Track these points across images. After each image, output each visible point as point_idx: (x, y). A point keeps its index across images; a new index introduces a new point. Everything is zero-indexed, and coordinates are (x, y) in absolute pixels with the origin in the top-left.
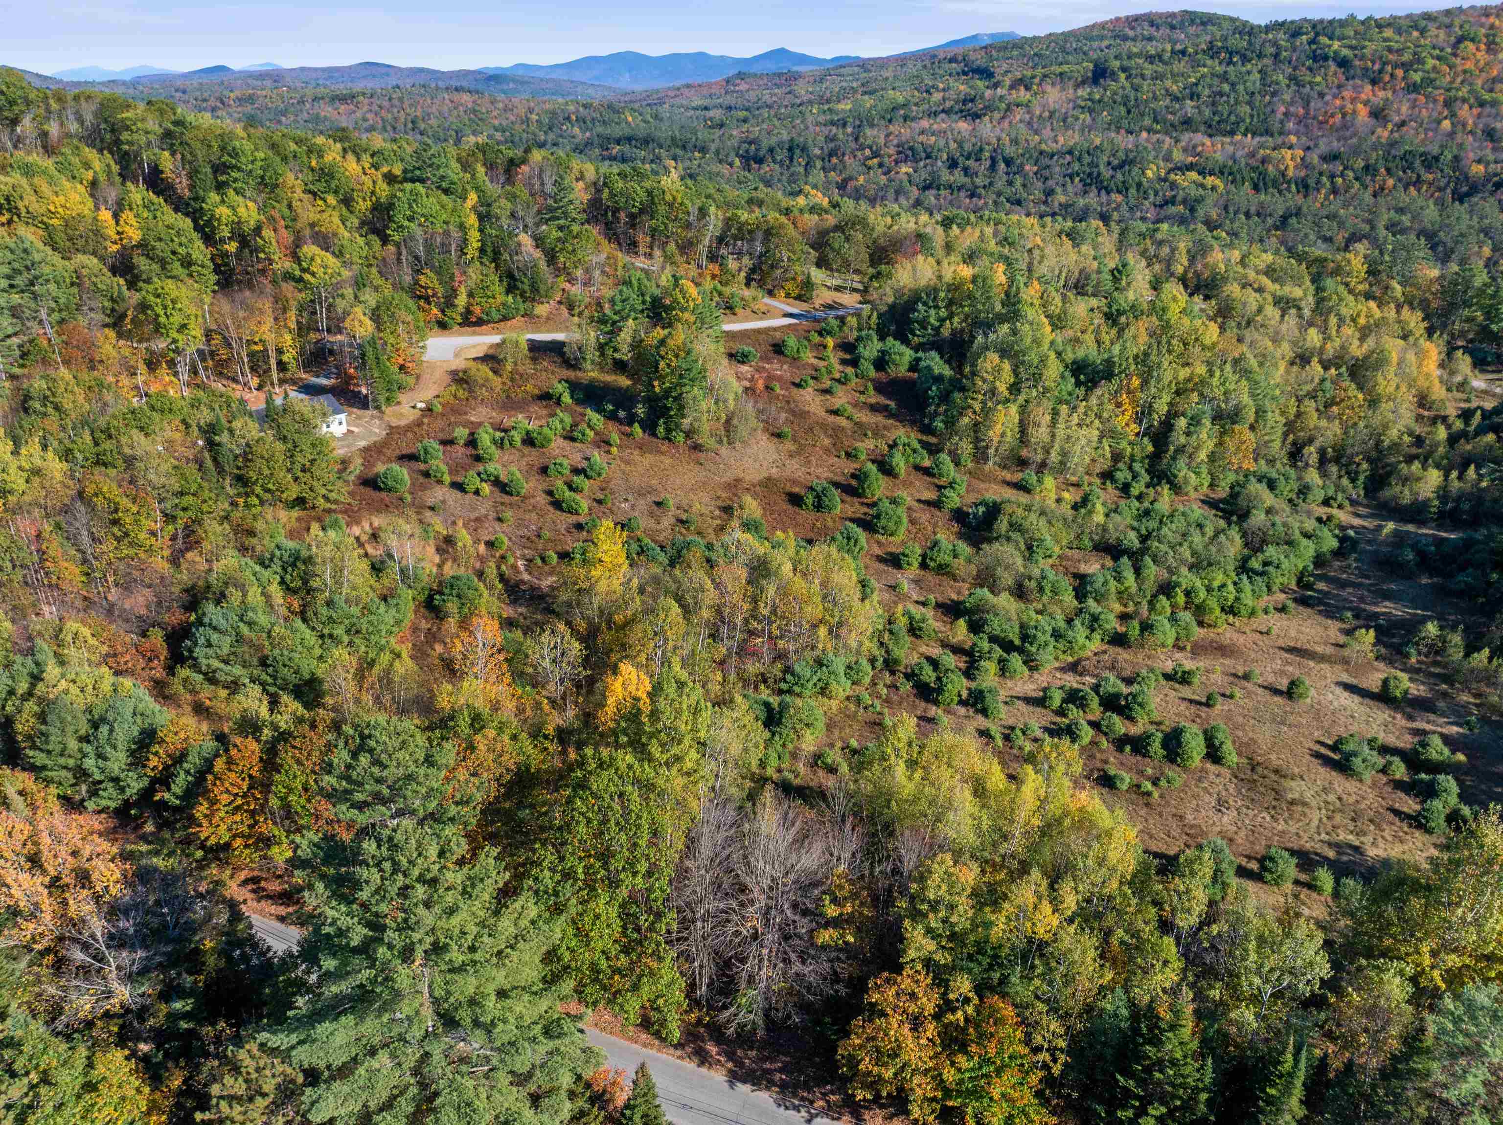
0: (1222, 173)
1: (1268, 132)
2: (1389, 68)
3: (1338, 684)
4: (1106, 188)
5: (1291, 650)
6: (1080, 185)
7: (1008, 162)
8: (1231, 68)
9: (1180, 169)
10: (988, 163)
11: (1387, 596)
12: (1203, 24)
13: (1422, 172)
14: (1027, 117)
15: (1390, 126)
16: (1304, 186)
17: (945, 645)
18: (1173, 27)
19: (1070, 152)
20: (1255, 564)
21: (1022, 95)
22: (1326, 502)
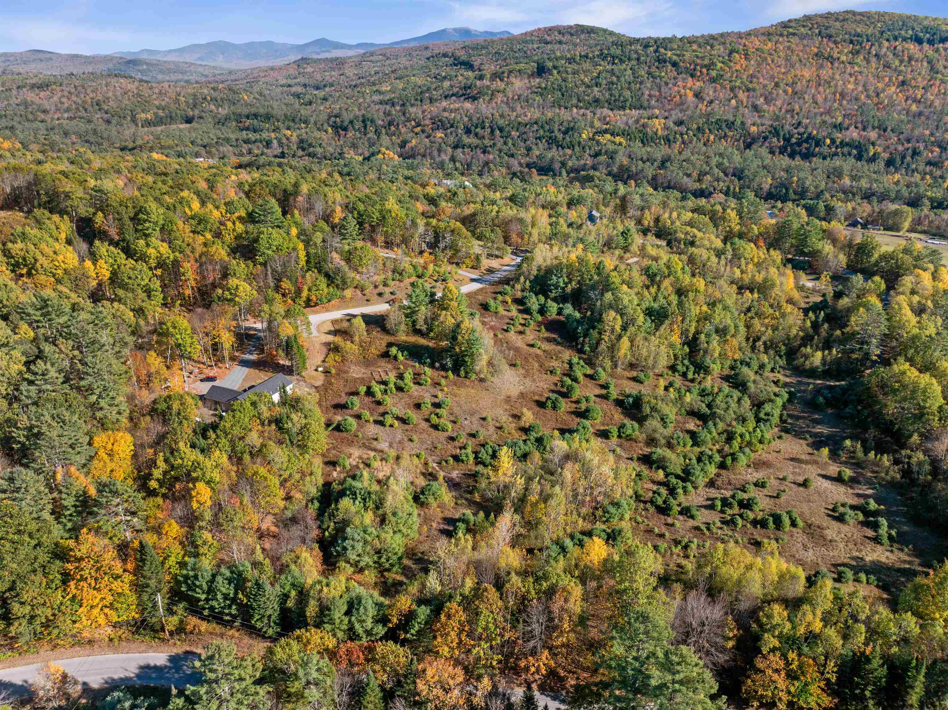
0: (623, 134)
1: (641, 107)
2: (698, 68)
3: (819, 475)
4: (561, 146)
5: (792, 459)
6: (546, 144)
7: (501, 130)
8: (614, 67)
9: (600, 132)
10: (489, 130)
11: (817, 422)
12: (588, 32)
13: (727, 131)
14: (505, 99)
15: (705, 103)
16: (668, 141)
17: (654, 482)
18: (572, 35)
19: (536, 123)
20: (762, 415)
21: (500, 85)
22: (772, 370)
